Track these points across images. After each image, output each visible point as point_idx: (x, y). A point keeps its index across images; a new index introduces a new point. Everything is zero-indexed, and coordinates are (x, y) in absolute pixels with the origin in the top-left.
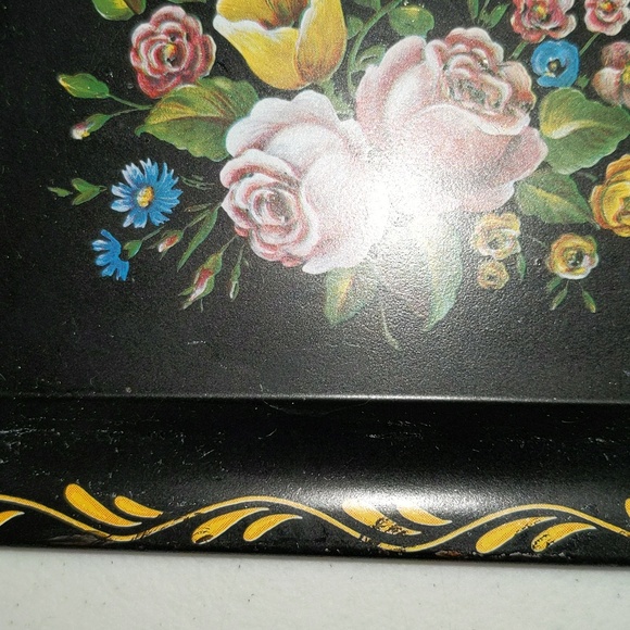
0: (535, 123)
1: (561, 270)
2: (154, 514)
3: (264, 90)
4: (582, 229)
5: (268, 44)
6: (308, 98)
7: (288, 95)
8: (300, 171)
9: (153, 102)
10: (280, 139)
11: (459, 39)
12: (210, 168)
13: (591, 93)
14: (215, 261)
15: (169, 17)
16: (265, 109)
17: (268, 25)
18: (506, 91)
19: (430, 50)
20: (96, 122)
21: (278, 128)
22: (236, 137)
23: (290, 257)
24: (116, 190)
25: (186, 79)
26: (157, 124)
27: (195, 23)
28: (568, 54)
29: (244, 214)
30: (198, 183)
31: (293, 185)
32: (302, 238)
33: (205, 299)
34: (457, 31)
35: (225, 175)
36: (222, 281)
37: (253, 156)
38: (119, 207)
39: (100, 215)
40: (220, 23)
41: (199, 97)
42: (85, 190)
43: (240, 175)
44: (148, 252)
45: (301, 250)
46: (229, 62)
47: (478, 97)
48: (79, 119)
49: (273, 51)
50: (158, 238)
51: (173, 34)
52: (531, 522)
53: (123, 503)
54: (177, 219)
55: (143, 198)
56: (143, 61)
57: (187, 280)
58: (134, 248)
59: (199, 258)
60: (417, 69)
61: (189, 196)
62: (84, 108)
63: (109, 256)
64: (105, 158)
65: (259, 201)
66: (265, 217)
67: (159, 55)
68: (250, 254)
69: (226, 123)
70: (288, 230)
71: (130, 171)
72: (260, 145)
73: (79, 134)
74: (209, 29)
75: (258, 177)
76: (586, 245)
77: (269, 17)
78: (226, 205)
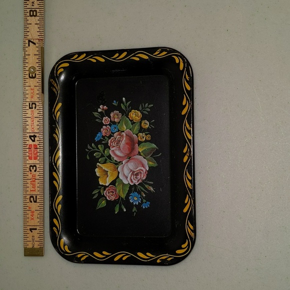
0: (124, 131)
1: (147, 126)
2: (188, 196)
3: (118, 177)
4: (141, 123)
5: (111, 176)
6: (119, 169)
7: (119, 173)
8: (131, 171)
9: (120, 196)
10: (126, 174)
11: (110, 144)
12: (131, 187)
13: (119, 123)
14: (147, 186)
15: (106, 194)
16: (121, 177)
17: (108, 176)
18: (118, 136)
19: (112, 149)
20: (123, 207)
21: (124, 174)
22: (126, 182)
23: (146, 172)
24: (134, 204)
25: (116, 191)
26: (123, 196)
27: (107, 189)
28: (113, 126)
29: (138, 180)
30: (133, 189)
31: (133, 172)
32: (142, 170)
33: (153, 188)
34: (109, 145)
35: (132, 184)
36: (150, 185)
37: (129, 179)
38: (137, 203)
39: (139, 206)
40: (107, 185)
41: (119, 188)
42: (134, 209)
43: (132, 181)
44: (145, 198)
45: (144, 170)
46: (113, 183)
47: (119, 141)
48: (122, 210)
49: (111, 175)
50: (143, 196)
51: (109, 193)
52: (186, 130)
53: (186, 202)
54: (139, 193)
55: (136, 199)
56: (113, 198)
57: (150, 191)
58: (144, 201)
59: (146, 189)
60: (115, 151)
61: (135, 191)
62: (121, 209)
63: (146, 205)
64: (129, 205)
65: (136, 178)
66: (139, 177)
67: (112, 195)
68: (145, 180)
69: (123, 184)
70: (141, 173)
71: (131, 201)
72: (127, 178)
73: (125, 210)
74: (108, 187)
75: (132, 178)
76: (143, 122)
77: (106, 176)
78: (137, 184)
